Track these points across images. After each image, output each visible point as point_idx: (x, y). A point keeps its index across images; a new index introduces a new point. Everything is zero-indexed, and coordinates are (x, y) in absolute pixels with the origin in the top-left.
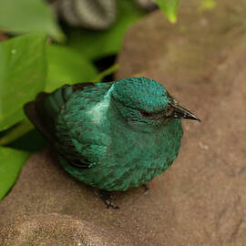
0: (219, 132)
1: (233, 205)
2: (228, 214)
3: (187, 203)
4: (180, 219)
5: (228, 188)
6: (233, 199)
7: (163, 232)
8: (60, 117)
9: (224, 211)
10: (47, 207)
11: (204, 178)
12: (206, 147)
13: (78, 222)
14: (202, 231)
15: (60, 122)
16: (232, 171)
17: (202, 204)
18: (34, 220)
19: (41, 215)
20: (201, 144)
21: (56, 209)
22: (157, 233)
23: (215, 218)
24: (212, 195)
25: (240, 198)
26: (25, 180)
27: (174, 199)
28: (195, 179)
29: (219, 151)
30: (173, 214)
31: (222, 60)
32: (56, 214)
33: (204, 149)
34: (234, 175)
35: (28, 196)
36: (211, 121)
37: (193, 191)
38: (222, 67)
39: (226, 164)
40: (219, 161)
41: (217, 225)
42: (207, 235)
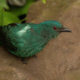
0: (60, 39)
3: (49, 62)
4: (47, 67)
5: (63, 57)
6: (64, 61)
7: (42, 71)
8: (7, 35)
9: (61, 65)
10: (4, 64)
11: (55, 54)
12: (55, 44)
13: (14, 69)
14: (54, 71)
15: (7, 36)
16: (64, 51)
17: (54, 62)
19: (2, 66)
20: (54, 43)
21: (7, 64)
22: (40, 72)
23: (58, 67)
24: (57, 59)
25: (66, 60)
27: (45, 61)
28: (52, 54)
29: (60, 45)
30: (45, 66)
31: (60, 16)
32: (7, 66)
34: (64, 53)
37: (51, 58)
38: (60, 18)
39: (62, 49)
40: (59, 48)
41: (59, 69)
42: (56, 72)
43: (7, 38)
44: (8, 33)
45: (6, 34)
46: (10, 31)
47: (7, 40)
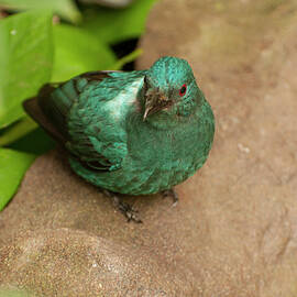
0: (263, 132)
1: (279, 219)
2: (272, 230)
3: (223, 218)
4: (215, 236)
5: (274, 199)
6: (279, 213)
7: (195, 251)
9: (268, 228)
10: (55, 221)
11: (245, 187)
12: (247, 150)
13: (93, 239)
14: (242, 252)
16: (278, 178)
17: (242, 218)
18: (40, 236)
19: (49, 229)
20: (240, 146)
21: (67, 223)
22: (188, 252)
23: (258, 235)
24: (254, 208)
25: (287, 212)
26: (29, 188)
27: (208, 213)
28: (234, 188)
29: (262, 154)
30: (208, 231)
31: (266, 45)
32: (66, 229)
33: (244, 152)
34: (280, 184)
35: (32, 207)
36: (252, 118)
37: (230, 202)
38: (266, 54)
39: (271, 170)
40: (262, 166)
41: (260, 244)
42: (249, 255)
43: (70, 124)
44: (76, 105)
45: (69, 108)
47: (71, 132)
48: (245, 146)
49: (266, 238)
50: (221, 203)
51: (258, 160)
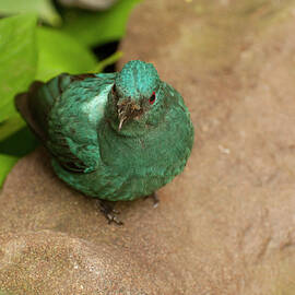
0: (243, 134)
1: (259, 220)
2: (253, 231)
3: (204, 218)
4: (196, 236)
5: (254, 199)
6: (259, 213)
7: (176, 252)
9: (249, 228)
10: (37, 223)
11: (226, 188)
12: (227, 151)
13: (74, 241)
14: (223, 252)
16: (259, 179)
17: (223, 219)
18: (22, 238)
19: (30, 232)
20: (221, 147)
21: (48, 226)
22: (169, 253)
23: (238, 235)
24: (234, 208)
25: (267, 212)
26: (11, 191)
27: (189, 214)
28: (214, 190)
29: (243, 155)
30: (188, 231)
31: (245, 48)
32: (48, 231)
33: (225, 154)
34: (260, 185)
35: (14, 209)
36: (232, 119)
37: (212, 203)
38: (246, 56)
39: (251, 171)
40: (242, 167)
41: (241, 245)
42: (230, 257)
44: (57, 104)
46: (64, 95)
48: (226, 147)
49: (246, 239)
50: (202, 205)
51: (239, 162)
